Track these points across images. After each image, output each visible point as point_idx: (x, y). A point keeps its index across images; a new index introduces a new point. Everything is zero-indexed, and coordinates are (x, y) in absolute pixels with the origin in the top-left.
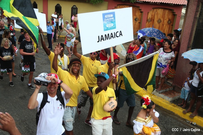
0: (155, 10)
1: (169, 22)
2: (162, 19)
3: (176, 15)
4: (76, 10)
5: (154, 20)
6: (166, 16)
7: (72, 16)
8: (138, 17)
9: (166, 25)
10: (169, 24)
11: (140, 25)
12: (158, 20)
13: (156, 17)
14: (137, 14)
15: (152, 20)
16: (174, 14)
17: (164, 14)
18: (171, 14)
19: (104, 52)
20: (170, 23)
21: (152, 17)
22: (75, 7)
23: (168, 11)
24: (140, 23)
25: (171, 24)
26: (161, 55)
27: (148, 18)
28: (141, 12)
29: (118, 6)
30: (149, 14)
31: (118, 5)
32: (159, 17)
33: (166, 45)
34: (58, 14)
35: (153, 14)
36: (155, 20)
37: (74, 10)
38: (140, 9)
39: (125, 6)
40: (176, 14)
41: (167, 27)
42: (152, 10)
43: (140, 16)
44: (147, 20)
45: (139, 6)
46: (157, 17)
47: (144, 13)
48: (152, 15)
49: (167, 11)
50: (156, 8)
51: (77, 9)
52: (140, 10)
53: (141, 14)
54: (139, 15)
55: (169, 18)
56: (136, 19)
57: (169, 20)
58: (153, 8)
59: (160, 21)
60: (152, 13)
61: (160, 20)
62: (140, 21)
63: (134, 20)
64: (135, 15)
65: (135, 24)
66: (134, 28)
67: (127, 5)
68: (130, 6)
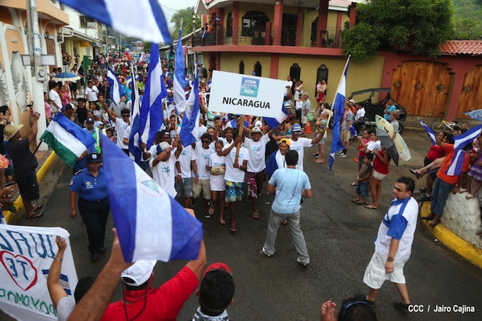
4: (325, 73)
5: (477, 88)
7: (317, 84)
8: (444, 83)
11: (447, 97)
14: (442, 77)
15: (474, 88)
19: (383, 157)
21: (474, 83)
22: (324, 68)
24: (447, 94)
27: (466, 84)
28: (451, 74)
29: (405, 64)
30: (468, 77)
31: (403, 62)
34: (295, 80)
35: (477, 77)
36: (480, 89)
37: (321, 73)
38: (449, 67)
39: (418, 63)
42: (476, 68)
43: (448, 82)
44: (463, 89)
45: (448, 62)
47: (456, 75)
48: (474, 79)
51: (327, 70)
52: (449, 69)
53: (451, 77)
54: (445, 79)
56: (440, 87)
58: (477, 66)
60: (475, 76)
62: (448, 90)
63: (436, 90)
64: (438, 79)
65: (437, 97)
66: (435, 104)
67: (423, 61)
68: (428, 62)
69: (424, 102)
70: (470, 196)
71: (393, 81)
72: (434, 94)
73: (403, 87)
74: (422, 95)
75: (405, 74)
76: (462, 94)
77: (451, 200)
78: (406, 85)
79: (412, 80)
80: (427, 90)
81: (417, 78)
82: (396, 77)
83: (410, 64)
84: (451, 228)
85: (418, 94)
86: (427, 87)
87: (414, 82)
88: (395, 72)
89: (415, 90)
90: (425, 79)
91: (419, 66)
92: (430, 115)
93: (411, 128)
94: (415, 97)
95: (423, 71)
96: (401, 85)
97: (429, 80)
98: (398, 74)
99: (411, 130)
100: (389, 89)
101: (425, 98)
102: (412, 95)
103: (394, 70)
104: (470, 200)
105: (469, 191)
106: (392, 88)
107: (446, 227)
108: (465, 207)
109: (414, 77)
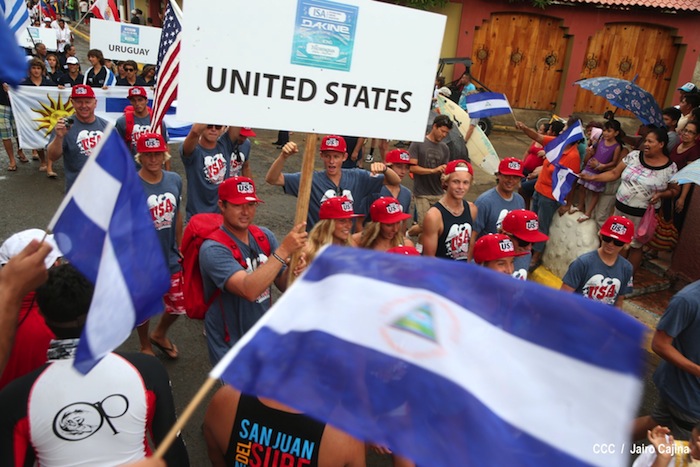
0: (613, 30)
1: (660, 69)
2: (635, 61)
3: (685, 45)
5: (606, 63)
6: (650, 50)
8: (556, 52)
9: (647, 79)
10: (657, 75)
11: (560, 77)
12: (622, 63)
13: (614, 51)
14: (552, 42)
15: (602, 62)
16: (677, 42)
17: (643, 45)
18: (665, 42)
20: (662, 73)
21: (601, 54)
23: (656, 32)
24: (561, 71)
25: (665, 76)
26: (633, 178)
27: (590, 55)
28: (568, 37)
29: (494, 18)
30: (593, 42)
31: (492, 14)
32: (625, 53)
33: (650, 141)
35: (606, 43)
36: (610, 64)
38: (564, 25)
39: (515, 17)
40: (683, 42)
41: (649, 86)
42: (605, 28)
43: (562, 51)
44: (585, 64)
45: (561, 17)
46: (620, 52)
47: (575, 40)
48: (602, 47)
49: (653, 35)
50: (617, 24)
52: (564, 29)
53: (567, 43)
54: (558, 46)
55: (659, 56)
56: (550, 59)
57: (659, 62)
58: (607, 24)
59: (627, 66)
60: (603, 41)
61: (628, 61)
62: (563, 64)
63: (543, 63)
64: (547, 46)
65: (545, 76)
66: (542, 88)
67: (523, 14)
68: (532, 15)
69: (524, 84)
70: (584, 216)
71: (476, 48)
72: (541, 71)
73: (492, 58)
74: (522, 73)
75: (494, 35)
76: (583, 71)
77: (557, 226)
78: (497, 55)
79: (505, 46)
80: (529, 64)
81: (514, 44)
82: (480, 39)
83: (503, 18)
84: (558, 271)
85: (516, 71)
86: (529, 58)
87: (509, 50)
88: (479, 31)
89: (511, 64)
90: (527, 45)
91: (518, 22)
92: (534, 106)
93: (504, 127)
94: (511, 76)
95: (523, 31)
96: (488, 55)
97: (532, 46)
98: (484, 36)
99: (504, 131)
100: (468, 59)
101: (526, 77)
102: (505, 72)
103: (477, 28)
104: (585, 223)
105: (583, 210)
106: (474, 59)
107: (550, 270)
108: (578, 235)
109: (510, 42)
